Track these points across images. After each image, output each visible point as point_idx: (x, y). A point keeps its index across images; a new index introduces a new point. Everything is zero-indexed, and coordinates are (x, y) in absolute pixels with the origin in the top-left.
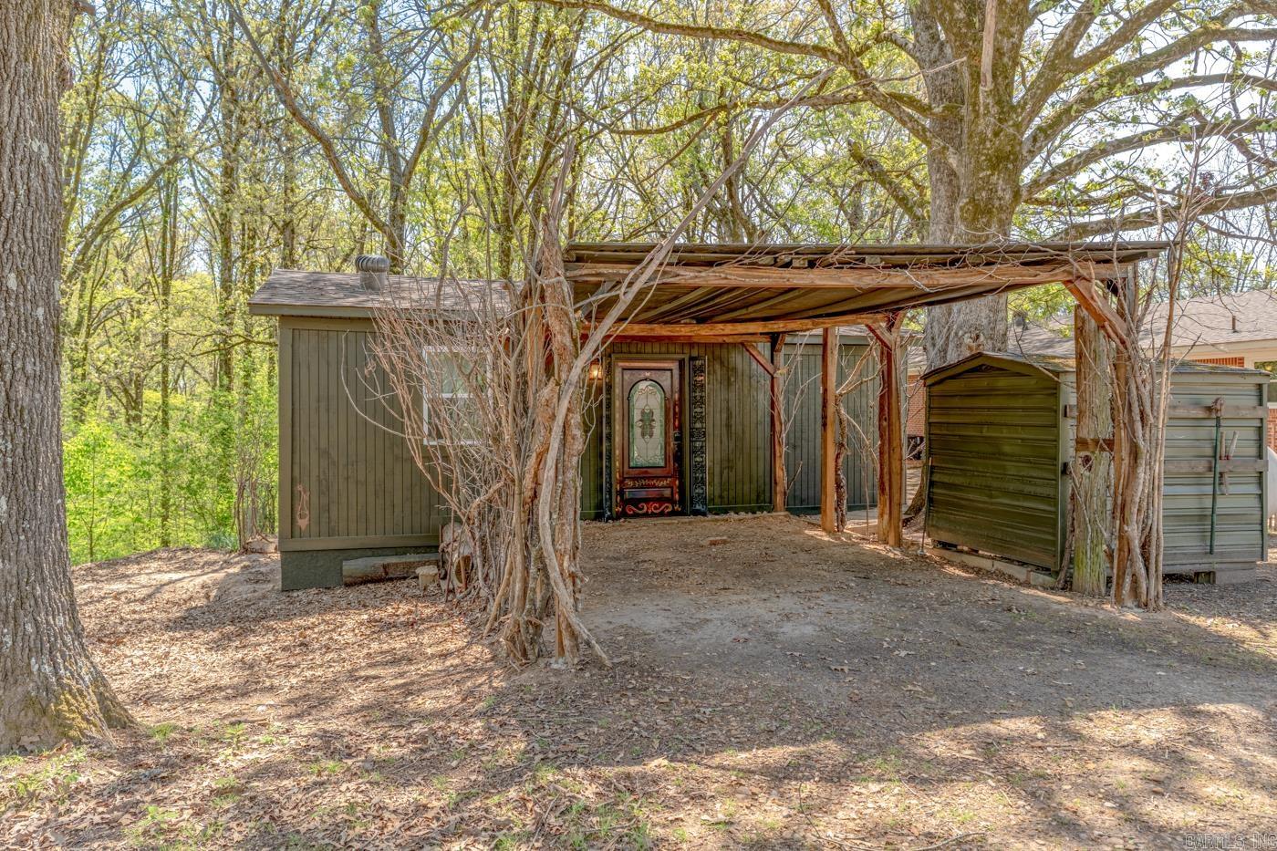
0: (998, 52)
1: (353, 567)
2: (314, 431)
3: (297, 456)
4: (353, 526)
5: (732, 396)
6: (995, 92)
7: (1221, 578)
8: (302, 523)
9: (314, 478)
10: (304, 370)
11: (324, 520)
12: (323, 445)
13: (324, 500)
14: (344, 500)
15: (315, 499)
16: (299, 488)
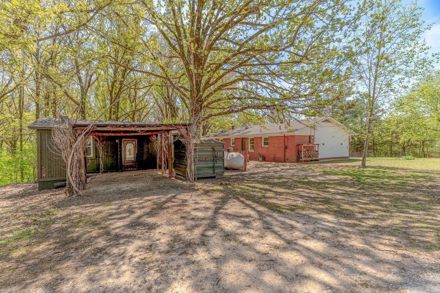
0: (197, 81)
1: (56, 184)
2: (47, 155)
3: (42, 160)
4: (57, 175)
5: (149, 146)
6: (196, 88)
7: (217, 177)
8: (44, 175)
9: (47, 165)
10: (44, 141)
11: (50, 174)
12: (49, 158)
13: (50, 170)
14: (55, 170)
15: (47, 169)
16: (43, 167)
